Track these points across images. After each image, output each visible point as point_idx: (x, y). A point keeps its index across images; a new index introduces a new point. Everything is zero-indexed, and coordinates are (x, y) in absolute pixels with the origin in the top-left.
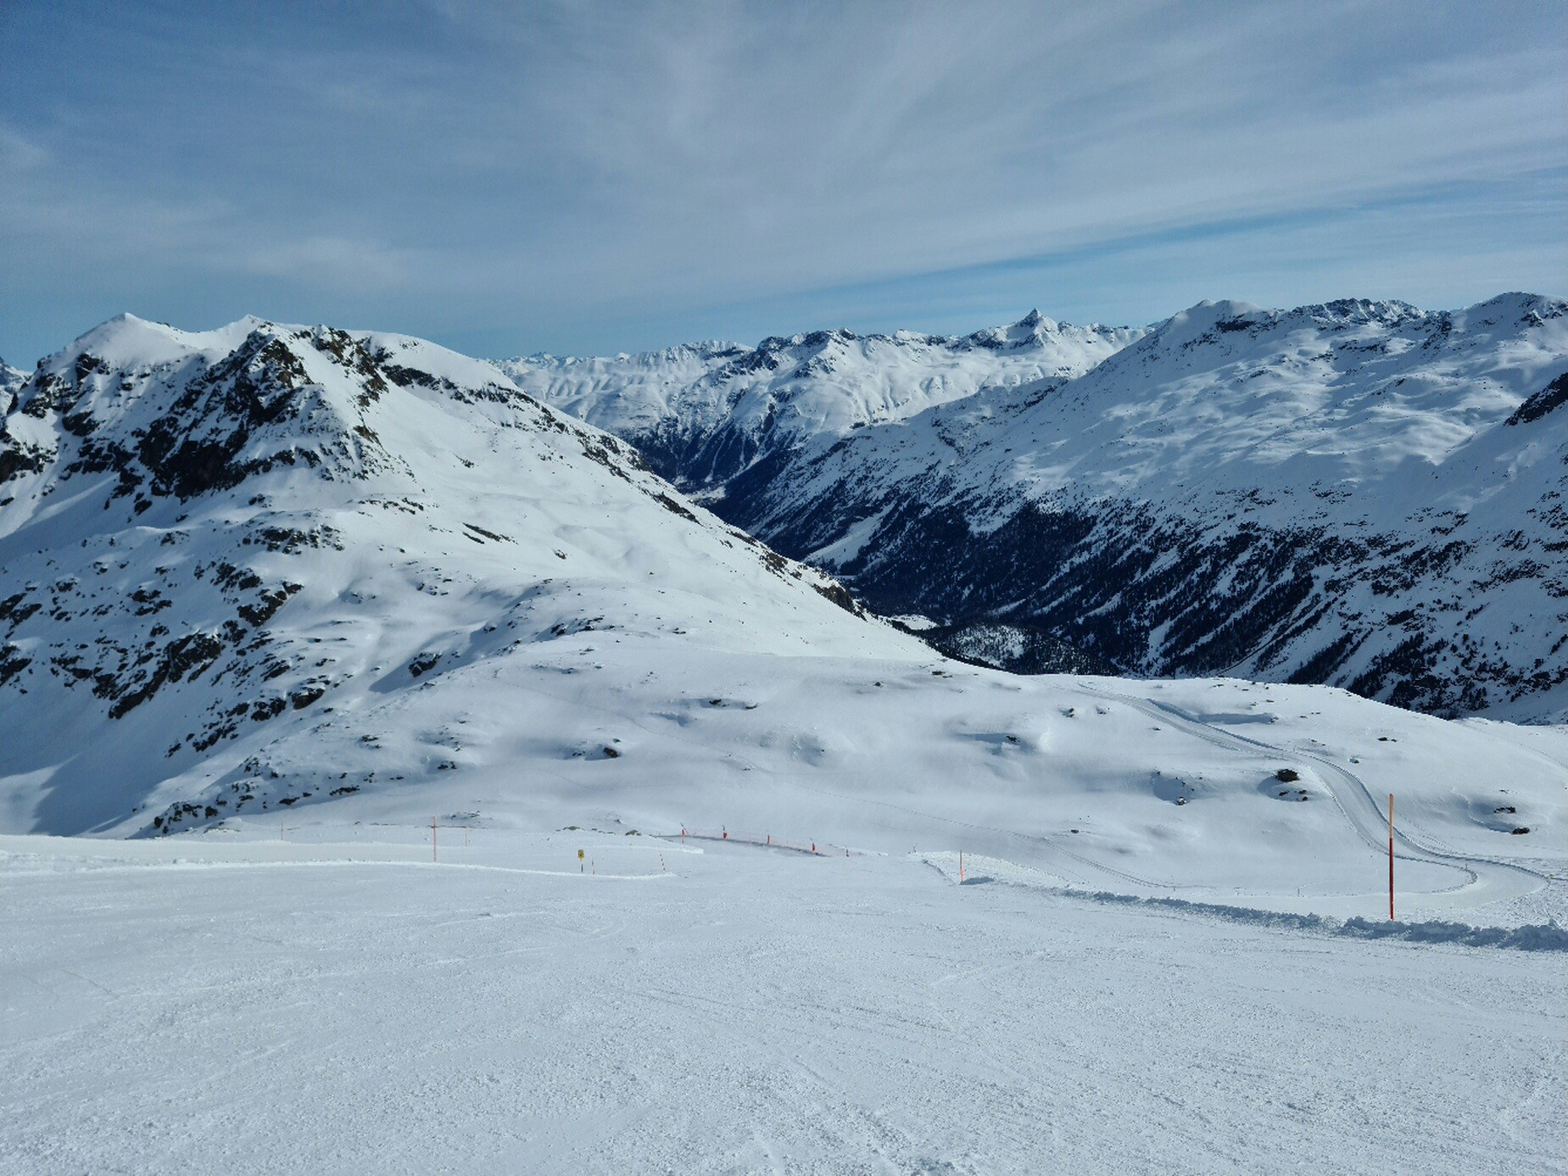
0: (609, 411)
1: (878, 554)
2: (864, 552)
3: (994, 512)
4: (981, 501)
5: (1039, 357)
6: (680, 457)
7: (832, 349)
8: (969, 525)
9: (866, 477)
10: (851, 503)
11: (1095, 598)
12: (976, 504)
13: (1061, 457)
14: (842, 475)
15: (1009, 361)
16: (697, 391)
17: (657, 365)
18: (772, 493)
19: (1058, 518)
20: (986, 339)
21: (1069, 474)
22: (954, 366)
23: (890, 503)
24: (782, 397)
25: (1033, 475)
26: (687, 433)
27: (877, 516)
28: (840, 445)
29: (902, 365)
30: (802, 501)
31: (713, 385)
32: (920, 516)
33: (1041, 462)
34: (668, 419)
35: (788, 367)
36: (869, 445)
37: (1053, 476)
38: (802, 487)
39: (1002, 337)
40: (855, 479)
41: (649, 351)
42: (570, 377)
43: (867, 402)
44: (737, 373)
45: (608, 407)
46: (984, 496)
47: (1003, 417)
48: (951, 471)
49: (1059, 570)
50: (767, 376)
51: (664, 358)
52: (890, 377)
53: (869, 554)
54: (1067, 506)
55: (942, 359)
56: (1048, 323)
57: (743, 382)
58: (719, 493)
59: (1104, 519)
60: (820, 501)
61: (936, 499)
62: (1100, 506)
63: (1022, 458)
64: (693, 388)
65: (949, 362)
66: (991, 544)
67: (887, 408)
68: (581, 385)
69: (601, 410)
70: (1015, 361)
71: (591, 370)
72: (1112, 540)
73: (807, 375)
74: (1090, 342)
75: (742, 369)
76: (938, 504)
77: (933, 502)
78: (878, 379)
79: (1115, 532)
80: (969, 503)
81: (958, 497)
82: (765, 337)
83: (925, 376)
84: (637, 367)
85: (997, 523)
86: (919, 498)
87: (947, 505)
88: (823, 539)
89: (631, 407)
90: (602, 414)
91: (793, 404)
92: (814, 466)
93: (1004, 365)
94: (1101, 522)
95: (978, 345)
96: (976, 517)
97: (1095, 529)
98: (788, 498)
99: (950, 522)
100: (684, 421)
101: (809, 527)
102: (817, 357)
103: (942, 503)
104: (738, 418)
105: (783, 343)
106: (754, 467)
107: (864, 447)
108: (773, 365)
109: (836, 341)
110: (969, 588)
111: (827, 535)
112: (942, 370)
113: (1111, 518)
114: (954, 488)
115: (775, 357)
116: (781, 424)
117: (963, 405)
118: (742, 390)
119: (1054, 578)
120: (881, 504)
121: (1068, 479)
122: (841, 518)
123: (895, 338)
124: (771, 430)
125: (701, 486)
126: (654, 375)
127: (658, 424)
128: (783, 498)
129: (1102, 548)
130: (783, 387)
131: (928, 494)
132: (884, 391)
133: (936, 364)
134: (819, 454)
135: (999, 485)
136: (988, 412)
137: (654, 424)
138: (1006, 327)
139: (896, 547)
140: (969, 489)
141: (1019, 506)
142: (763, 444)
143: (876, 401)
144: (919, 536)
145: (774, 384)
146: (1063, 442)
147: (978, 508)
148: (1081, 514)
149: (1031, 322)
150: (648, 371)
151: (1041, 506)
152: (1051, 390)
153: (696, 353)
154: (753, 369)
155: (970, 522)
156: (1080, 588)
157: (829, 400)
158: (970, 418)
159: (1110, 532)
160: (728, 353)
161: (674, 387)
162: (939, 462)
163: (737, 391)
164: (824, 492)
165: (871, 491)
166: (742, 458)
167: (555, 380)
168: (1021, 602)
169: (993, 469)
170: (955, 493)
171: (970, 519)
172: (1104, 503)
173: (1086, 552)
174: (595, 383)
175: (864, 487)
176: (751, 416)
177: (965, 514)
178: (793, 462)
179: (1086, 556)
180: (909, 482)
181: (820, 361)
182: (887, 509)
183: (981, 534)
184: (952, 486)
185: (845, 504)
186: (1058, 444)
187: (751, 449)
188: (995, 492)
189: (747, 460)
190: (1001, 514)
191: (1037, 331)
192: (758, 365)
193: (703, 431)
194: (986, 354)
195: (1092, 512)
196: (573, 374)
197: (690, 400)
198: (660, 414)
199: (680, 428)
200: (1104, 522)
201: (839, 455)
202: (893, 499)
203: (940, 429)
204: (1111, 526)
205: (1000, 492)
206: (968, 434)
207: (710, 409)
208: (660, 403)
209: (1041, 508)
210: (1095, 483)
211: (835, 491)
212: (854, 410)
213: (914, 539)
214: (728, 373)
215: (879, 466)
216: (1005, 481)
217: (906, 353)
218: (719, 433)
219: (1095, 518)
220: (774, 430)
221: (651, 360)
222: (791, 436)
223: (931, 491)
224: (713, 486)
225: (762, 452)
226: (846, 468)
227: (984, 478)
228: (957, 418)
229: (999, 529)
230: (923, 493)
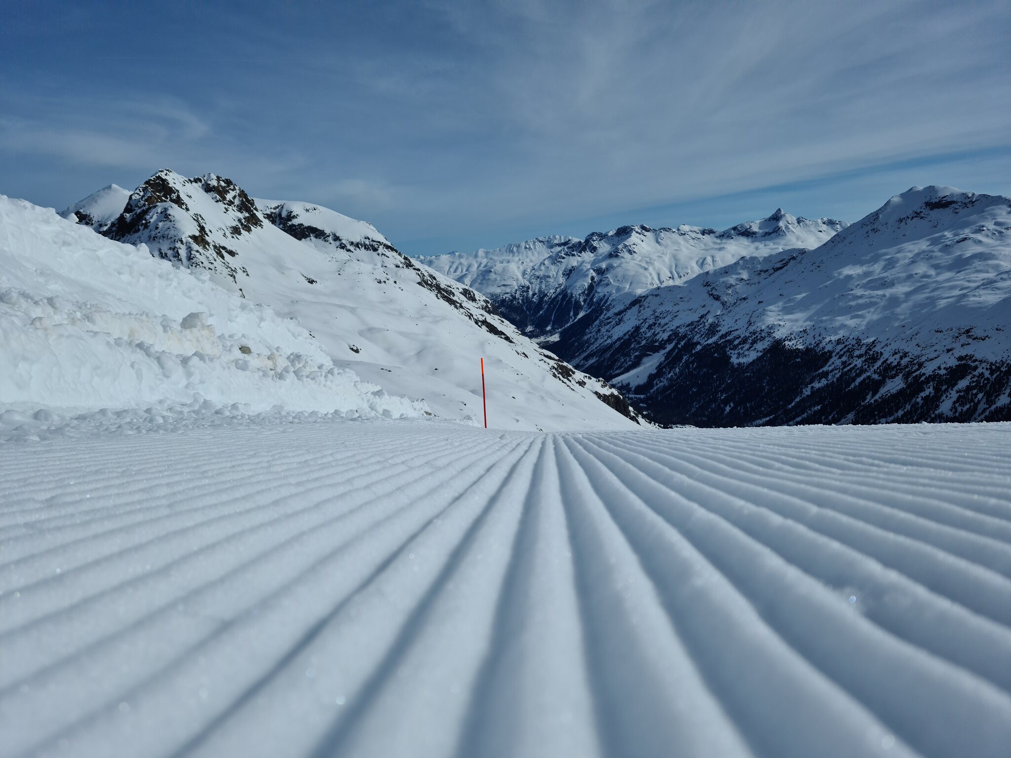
0: (484, 282)
1: (662, 379)
2: (652, 378)
3: (750, 348)
4: (740, 339)
5: (783, 242)
6: (530, 312)
7: (634, 238)
8: (730, 357)
9: (655, 324)
10: (644, 342)
11: (832, 415)
12: (736, 342)
13: (803, 306)
14: (638, 323)
15: (761, 245)
16: (543, 268)
17: (518, 252)
18: (589, 336)
19: (800, 352)
20: (744, 230)
21: (809, 319)
22: (720, 249)
23: (672, 343)
24: (600, 272)
25: (780, 320)
26: (535, 296)
27: (662, 352)
28: (637, 301)
29: (684, 249)
30: (609, 341)
31: (553, 263)
32: (693, 352)
33: (787, 310)
34: (523, 287)
35: (604, 251)
36: (657, 300)
37: (797, 320)
38: (609, 331)
39: (755, 228)
40: (647, 325)
41: (514, 243)
42: (463, 261)
43: (659, 275)
44: (569, 256)
45: (484, 279)
46: (742, 336)
47: (756, 279)
48: (718, 318)
49: (802, 392)
50: (590, 257)
51: (523, 247)
52: (675, 257)
53: (655, 380)
54: (808, 343)
55: (712, 244)
56: (791, 218)
57: (574, 261)
58: (555, 338)
59: (838, 353)
60: (622, 341)
61: (706, 339)
62: (834, 344)
63: (771, 308)
64: (540, 265)
65: (717, 246)
66: (748, 372)
67: (673, 279)
68: (469, 266)
69: (479, 281)
70: (765, 246)
71: (476, 256)
72: (846, 369)
73: (617, 256)
74: (821, 231)
75: (573, 253)
76: (707, 343)
77: (704, 341)
78: (667, 258)
79: (848, 363)
80: (730, 342)
81: (722, 337)
82: (590, 233)
83: (700, 256)
84: (505, 253)
85: (752, 356)
86: (693, 338)
87: (713, 343)
88: (623, 369)
89: (499, 278)
90: (480, 284)
91: (607, 276)
92: (619, 317)
93: (757, 249)
94: (836, 356)
95: (738, 234)
96: (736, 352)
97: (831, 361)
98: (599, 340)
99: (716, 355)
100: (534, 288)
101: (613, 361)
102: (624, 244)
103: (710, 341)
104: (570, 286)
105: (602, 237)
106: (579, 319)
107: (653, 302)
108: (594, 249)
109: (637, 232)
110: (730, 406)
111: (626, 365)
112: (713, 252)
113: (845, 353)
114: (720, 331)
115: (595, 244)
116: (599, 290)
117: (726, 271)
118: (573, 267)
119: (798, 399)
120: (665, 344)
121: (808, 323)
122: (637, 353)
123: (678, 230)
124: (592, 295)
125: (544, 333)
126: (517, 259)
127: (516, 290)
128: (596, 339)
129: (838, 375)
130: (600, 264)
131: (700, 335)
132: (671, 267)
133: (708, 248)
134: (622, 307)
135: (754, 328)
136: (745, 275)
137: (514, 291)
138: (758, 221)
139: (675, 374)
140: (731, 331)
141: (769, 343)
142: (586, 304)
143: (665, 274)
144: (693, 366)
145: (594, 263)
146: (804, 295)
147: (738, 345)
148: (819, 349)
149: (777, 217)
150: (513, 256)
151: (787, 343)
152: (794, 258)
153: (544, 244)
154: (580, 252)
155: (731, 355)
156: (819, 407)
157: (632, 273)
158: (732, 280)
159: (844, 363)
160: (565, 244)
161: (527, 266)
162: (709, 312)
163: (569, 267)
164: (625, 335)
165: (658, 333)
166: (572, 314)
167: (453, 263)
168: (771, 417)
169: (749, 316)
170: (720, 334)
171: (731, 353)
172: (838, 340)
173: (824, 379)
174: (478, 264)
175: (653, 331)
176: (578, 284)
177: (728, 349)
178: (603, 314)
179: (824, 382)
180: (687, 327)
181: (626, 246)
182: (669, 347)
183: (739, 364)
184: (718, 329)
185: (639, 343)
186: (799, 297)
187: (578, 307)
188: (750, 333)
189: (576, 314)
190: (755, 349)
191: (781, 224)
192: (584, 249)
193: (546, 295)
194: (744, 241)
195: (829, 348)
196: (464, 258)
197: (537, 274)
198: (517, 283)
199: (531, 293)
200: (838, 356)
201: (635, 309)
202: (674, 339)
203: (709, 288)
204: (844, 359)
205: (754, 333)
206: (730, 292)
207: (551, 280)
208: (518, 276)
209: (787, 345)
210: (831, 326)
211: (632, 334)
212: (649, 280)
213: (689, 369)
214: (563, 256)
215: (665, 316)
216: (759, 324)
217: (686, 241)
218: (557, 296)
219: (831, 352)
220: (594, 295)
221: (515, 249)
222: (605, 298)
223: (702, 333)
224: (552, 333)
225: (586, 309)
226: (640, 318)
227: (742, 323)
228: (722, 280)
229: (754, 361)
230: (696, 335)
